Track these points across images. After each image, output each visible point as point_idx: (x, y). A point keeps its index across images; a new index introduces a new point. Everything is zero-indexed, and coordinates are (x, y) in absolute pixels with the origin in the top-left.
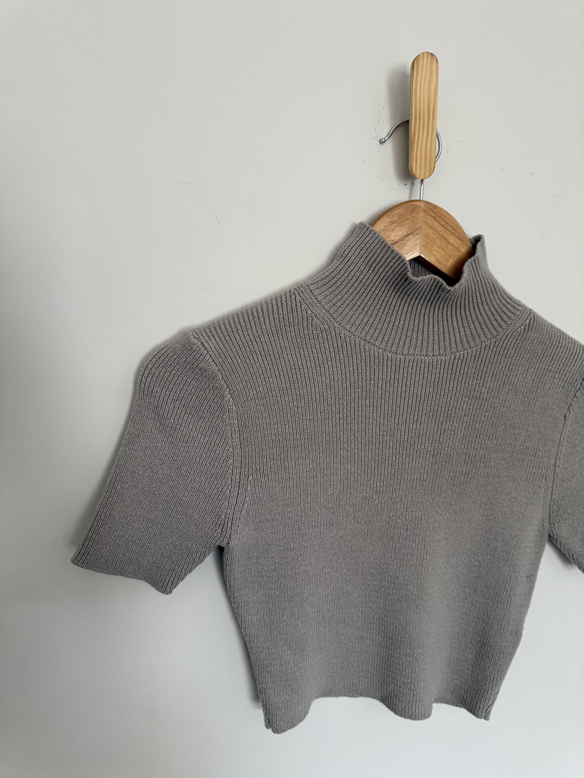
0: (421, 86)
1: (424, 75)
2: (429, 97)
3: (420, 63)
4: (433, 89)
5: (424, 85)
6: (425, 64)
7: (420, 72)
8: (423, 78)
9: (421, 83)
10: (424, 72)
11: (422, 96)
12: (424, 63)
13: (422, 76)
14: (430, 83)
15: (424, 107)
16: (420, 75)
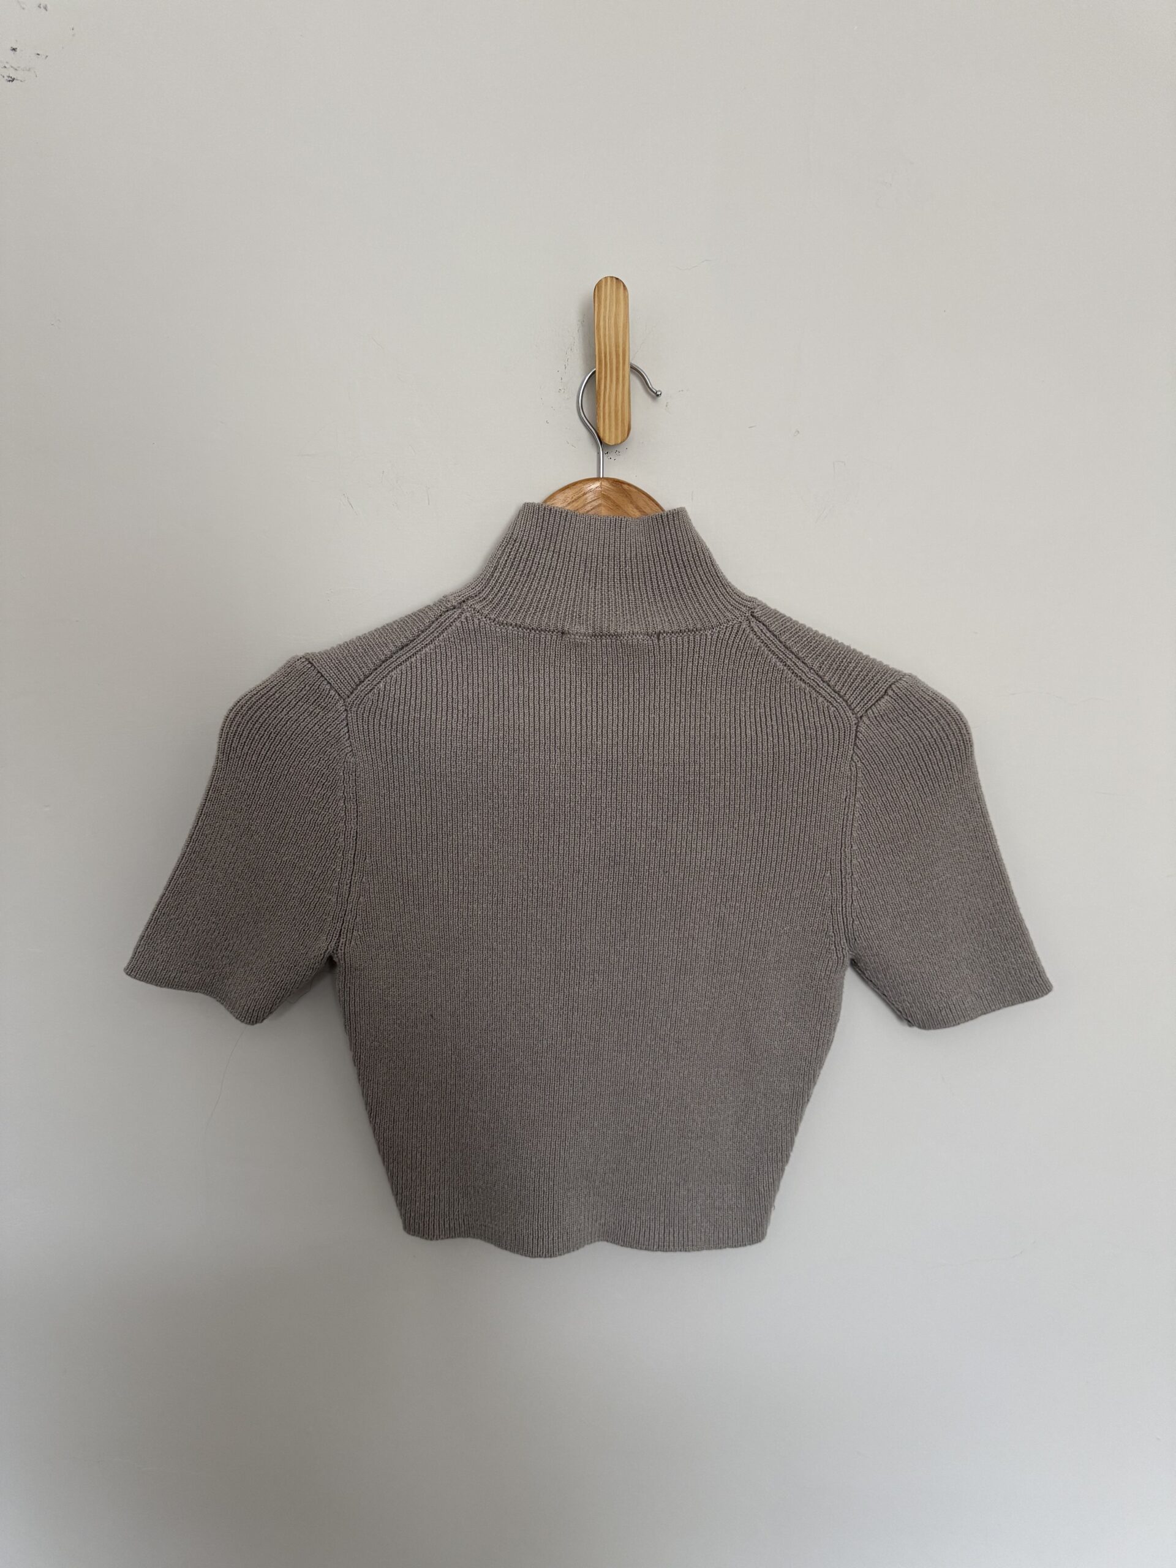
0: (605, 320)
1: (608, 306)
2: (617, 334)
3: (601, 292)
4: (621, 325)
5: (610, 318)
6: (609, 292)
7: (603, 302)
8: (608, 310)
9: (605, 317)
10: (608, 302)
11: (607, 333)
12: (608, 290)
13: (605, 307)
14: (617, 315)
15: (610, 349)
16: (602, 306)
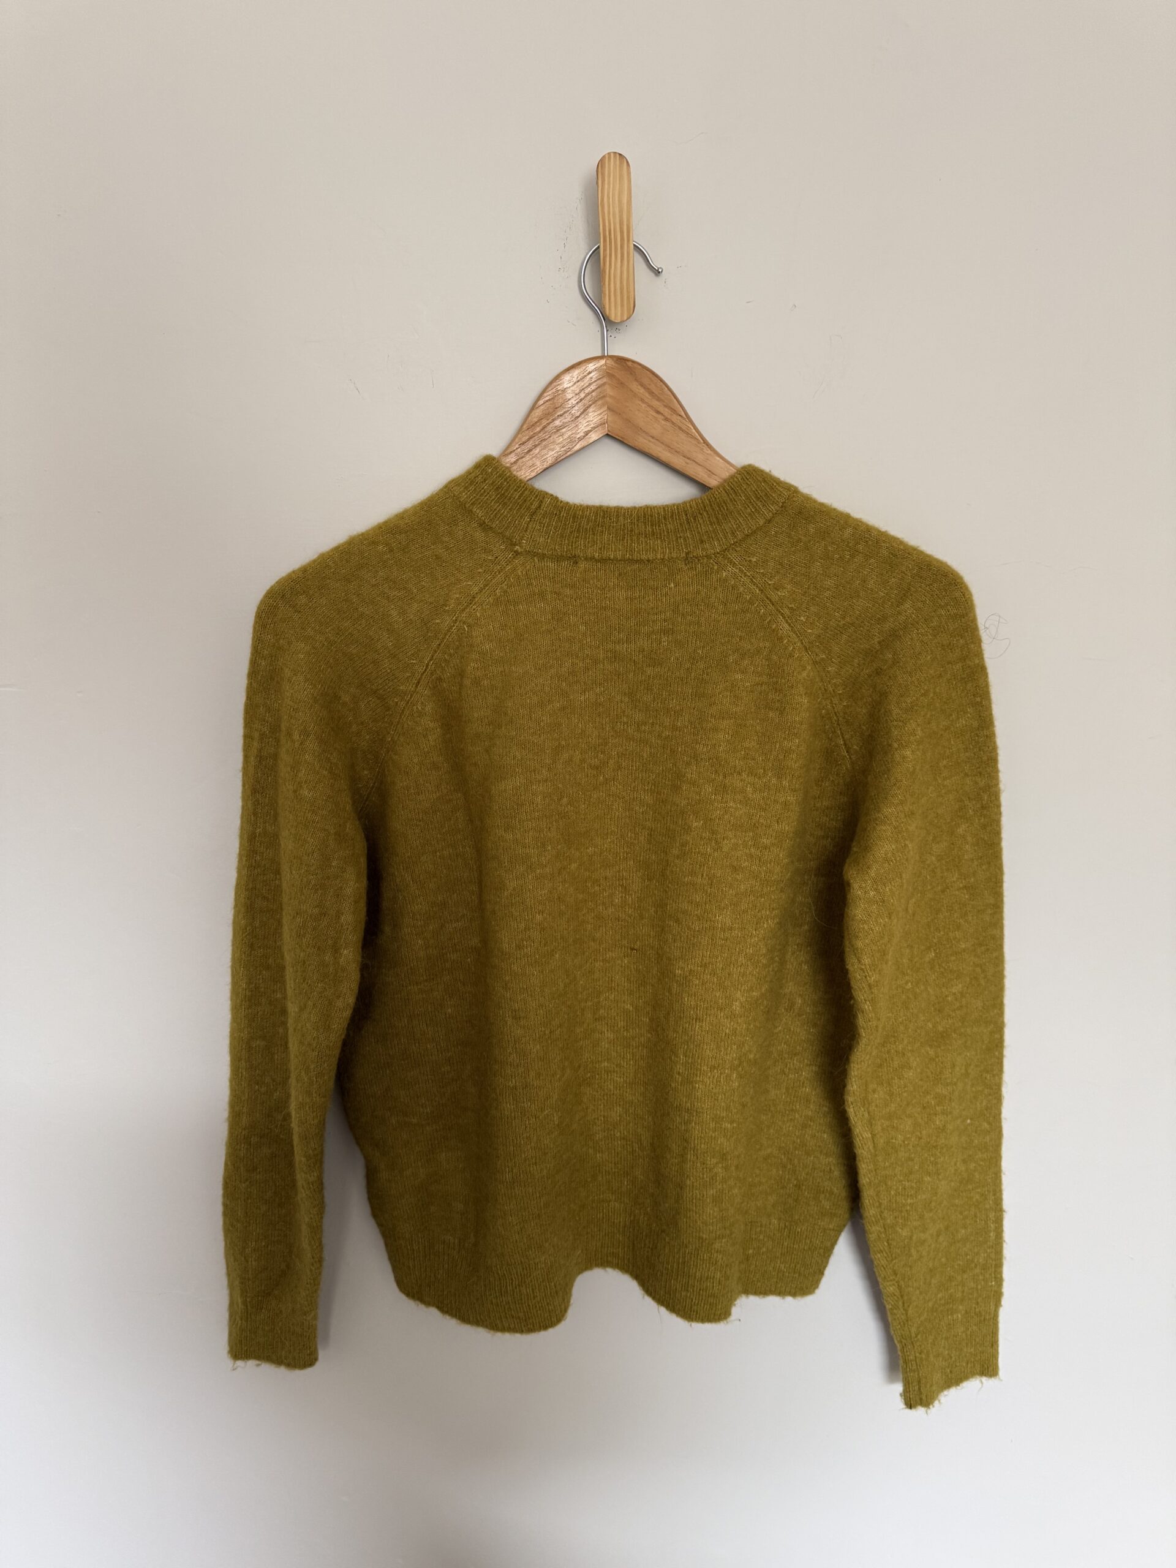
0: (609, 197)
1: (611, 182)
2: (621, 211)
3: (605, 167)
4: (625, 201)
5: (613, 195)
6: (612, 168)
7: (606, 177)
8: (611, 186)
9: (608, 193)
10: (611, 178)
11: (611, 209)
12: (612, 166)
13: (609, 184)
14: (620, 193)
15: (615, 228)
16: (606, 182)
